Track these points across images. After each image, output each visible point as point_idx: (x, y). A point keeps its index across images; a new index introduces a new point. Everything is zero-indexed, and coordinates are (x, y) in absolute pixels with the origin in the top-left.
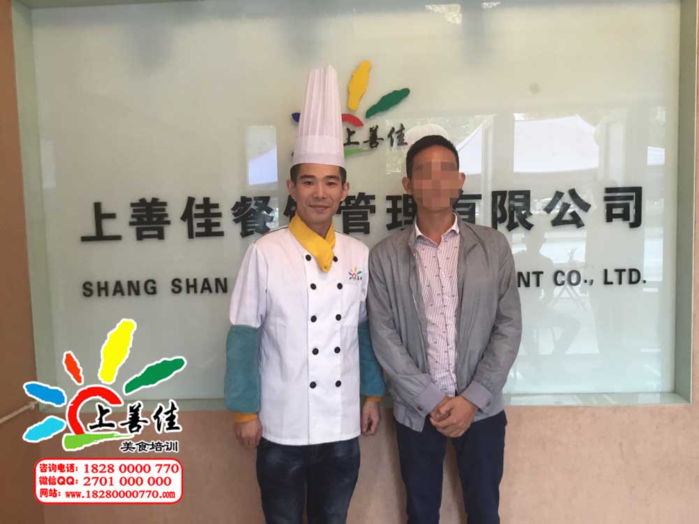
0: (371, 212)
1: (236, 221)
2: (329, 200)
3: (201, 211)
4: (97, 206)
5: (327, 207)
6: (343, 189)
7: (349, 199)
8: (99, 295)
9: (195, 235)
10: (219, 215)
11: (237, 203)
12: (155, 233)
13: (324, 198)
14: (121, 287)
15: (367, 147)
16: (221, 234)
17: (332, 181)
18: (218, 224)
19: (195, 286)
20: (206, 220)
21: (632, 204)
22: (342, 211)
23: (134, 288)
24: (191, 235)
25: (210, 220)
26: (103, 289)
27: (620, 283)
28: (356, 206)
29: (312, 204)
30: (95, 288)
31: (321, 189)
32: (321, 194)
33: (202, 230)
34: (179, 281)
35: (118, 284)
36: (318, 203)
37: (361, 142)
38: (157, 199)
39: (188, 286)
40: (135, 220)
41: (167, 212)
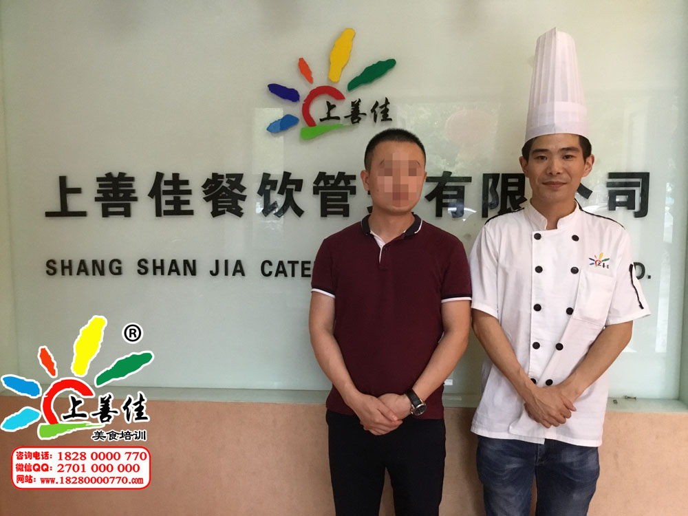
0: (351, 194)
1: (207, 199)
3: (170, 188)
4: (63, 180)
7: (328, 178)
8: (63, 274)
9: (162, 213)
10: (189, 192)
11: (208, 179)
12: (122, 209)
14: (85, 266)
15: (348, 123)
16: (191, 213)
18: (187, 202)
19: (162, 267)
20: (174, 197)
21: (638, 191)
22: (320, 191)
23: (98, 268)
24: (158, 214)
25: (179, 197)
26: (67, 267)
28: (335, 186)
30: (58, 266)
33: (171, 208)
34: (146, 261)
35: (82, 262)
37: (342, 117)
38: (125, 174)
39: (155, 268)
40: (100, 195)
41: (134, 187)
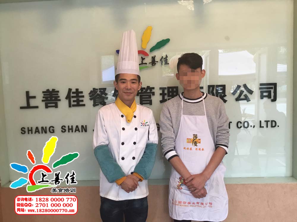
0: (153, 95)
1: (91, 99)
2: (133, 90)
3: (75, 95)
4: (27, 93)
5: (132, 93)
6: (139, 85)
7: (142, 89)
8: (28, 133)
9: (72, 106)
10: (83, 96)
11: (91, 91)
12: (54, 105)
13: (130, 89)
14: (38, 129)
15: (150, 65)
16: (84, 105)
17: (134, 81)
18: (82, 101)
19: (72, 129)
20: (77, 99)
21: (272, 91)
22: (139, 94)
23: (44, 130)
24: (70, 106)
25: (79, 99)
26: (30, 130)
27: (267, 127)
28: (146, 92)
29: (125, 92)
30: (26, 130)
31: (129, 85)
32: (129, 87)
33: (75, 103)
34: (65, 127)
35: (37, 128)
36: (128, 91)
37: (148, 63)
38: (55, 89)
39: (69, 129)
40: (44, 99)
41: (59, 95)
